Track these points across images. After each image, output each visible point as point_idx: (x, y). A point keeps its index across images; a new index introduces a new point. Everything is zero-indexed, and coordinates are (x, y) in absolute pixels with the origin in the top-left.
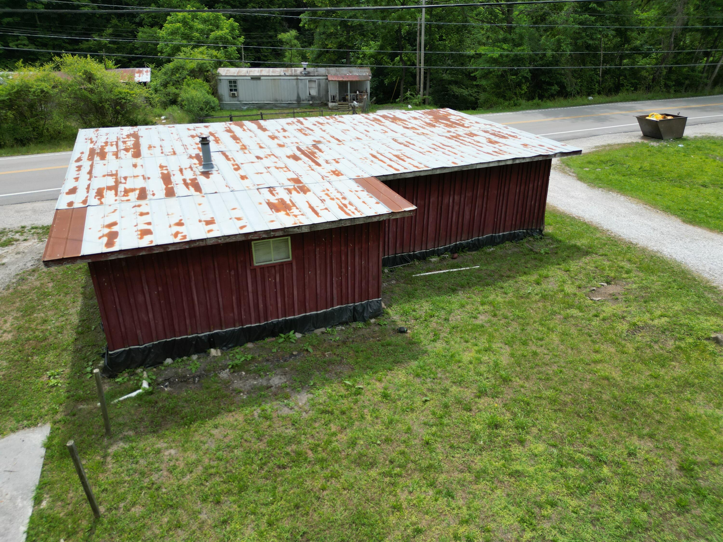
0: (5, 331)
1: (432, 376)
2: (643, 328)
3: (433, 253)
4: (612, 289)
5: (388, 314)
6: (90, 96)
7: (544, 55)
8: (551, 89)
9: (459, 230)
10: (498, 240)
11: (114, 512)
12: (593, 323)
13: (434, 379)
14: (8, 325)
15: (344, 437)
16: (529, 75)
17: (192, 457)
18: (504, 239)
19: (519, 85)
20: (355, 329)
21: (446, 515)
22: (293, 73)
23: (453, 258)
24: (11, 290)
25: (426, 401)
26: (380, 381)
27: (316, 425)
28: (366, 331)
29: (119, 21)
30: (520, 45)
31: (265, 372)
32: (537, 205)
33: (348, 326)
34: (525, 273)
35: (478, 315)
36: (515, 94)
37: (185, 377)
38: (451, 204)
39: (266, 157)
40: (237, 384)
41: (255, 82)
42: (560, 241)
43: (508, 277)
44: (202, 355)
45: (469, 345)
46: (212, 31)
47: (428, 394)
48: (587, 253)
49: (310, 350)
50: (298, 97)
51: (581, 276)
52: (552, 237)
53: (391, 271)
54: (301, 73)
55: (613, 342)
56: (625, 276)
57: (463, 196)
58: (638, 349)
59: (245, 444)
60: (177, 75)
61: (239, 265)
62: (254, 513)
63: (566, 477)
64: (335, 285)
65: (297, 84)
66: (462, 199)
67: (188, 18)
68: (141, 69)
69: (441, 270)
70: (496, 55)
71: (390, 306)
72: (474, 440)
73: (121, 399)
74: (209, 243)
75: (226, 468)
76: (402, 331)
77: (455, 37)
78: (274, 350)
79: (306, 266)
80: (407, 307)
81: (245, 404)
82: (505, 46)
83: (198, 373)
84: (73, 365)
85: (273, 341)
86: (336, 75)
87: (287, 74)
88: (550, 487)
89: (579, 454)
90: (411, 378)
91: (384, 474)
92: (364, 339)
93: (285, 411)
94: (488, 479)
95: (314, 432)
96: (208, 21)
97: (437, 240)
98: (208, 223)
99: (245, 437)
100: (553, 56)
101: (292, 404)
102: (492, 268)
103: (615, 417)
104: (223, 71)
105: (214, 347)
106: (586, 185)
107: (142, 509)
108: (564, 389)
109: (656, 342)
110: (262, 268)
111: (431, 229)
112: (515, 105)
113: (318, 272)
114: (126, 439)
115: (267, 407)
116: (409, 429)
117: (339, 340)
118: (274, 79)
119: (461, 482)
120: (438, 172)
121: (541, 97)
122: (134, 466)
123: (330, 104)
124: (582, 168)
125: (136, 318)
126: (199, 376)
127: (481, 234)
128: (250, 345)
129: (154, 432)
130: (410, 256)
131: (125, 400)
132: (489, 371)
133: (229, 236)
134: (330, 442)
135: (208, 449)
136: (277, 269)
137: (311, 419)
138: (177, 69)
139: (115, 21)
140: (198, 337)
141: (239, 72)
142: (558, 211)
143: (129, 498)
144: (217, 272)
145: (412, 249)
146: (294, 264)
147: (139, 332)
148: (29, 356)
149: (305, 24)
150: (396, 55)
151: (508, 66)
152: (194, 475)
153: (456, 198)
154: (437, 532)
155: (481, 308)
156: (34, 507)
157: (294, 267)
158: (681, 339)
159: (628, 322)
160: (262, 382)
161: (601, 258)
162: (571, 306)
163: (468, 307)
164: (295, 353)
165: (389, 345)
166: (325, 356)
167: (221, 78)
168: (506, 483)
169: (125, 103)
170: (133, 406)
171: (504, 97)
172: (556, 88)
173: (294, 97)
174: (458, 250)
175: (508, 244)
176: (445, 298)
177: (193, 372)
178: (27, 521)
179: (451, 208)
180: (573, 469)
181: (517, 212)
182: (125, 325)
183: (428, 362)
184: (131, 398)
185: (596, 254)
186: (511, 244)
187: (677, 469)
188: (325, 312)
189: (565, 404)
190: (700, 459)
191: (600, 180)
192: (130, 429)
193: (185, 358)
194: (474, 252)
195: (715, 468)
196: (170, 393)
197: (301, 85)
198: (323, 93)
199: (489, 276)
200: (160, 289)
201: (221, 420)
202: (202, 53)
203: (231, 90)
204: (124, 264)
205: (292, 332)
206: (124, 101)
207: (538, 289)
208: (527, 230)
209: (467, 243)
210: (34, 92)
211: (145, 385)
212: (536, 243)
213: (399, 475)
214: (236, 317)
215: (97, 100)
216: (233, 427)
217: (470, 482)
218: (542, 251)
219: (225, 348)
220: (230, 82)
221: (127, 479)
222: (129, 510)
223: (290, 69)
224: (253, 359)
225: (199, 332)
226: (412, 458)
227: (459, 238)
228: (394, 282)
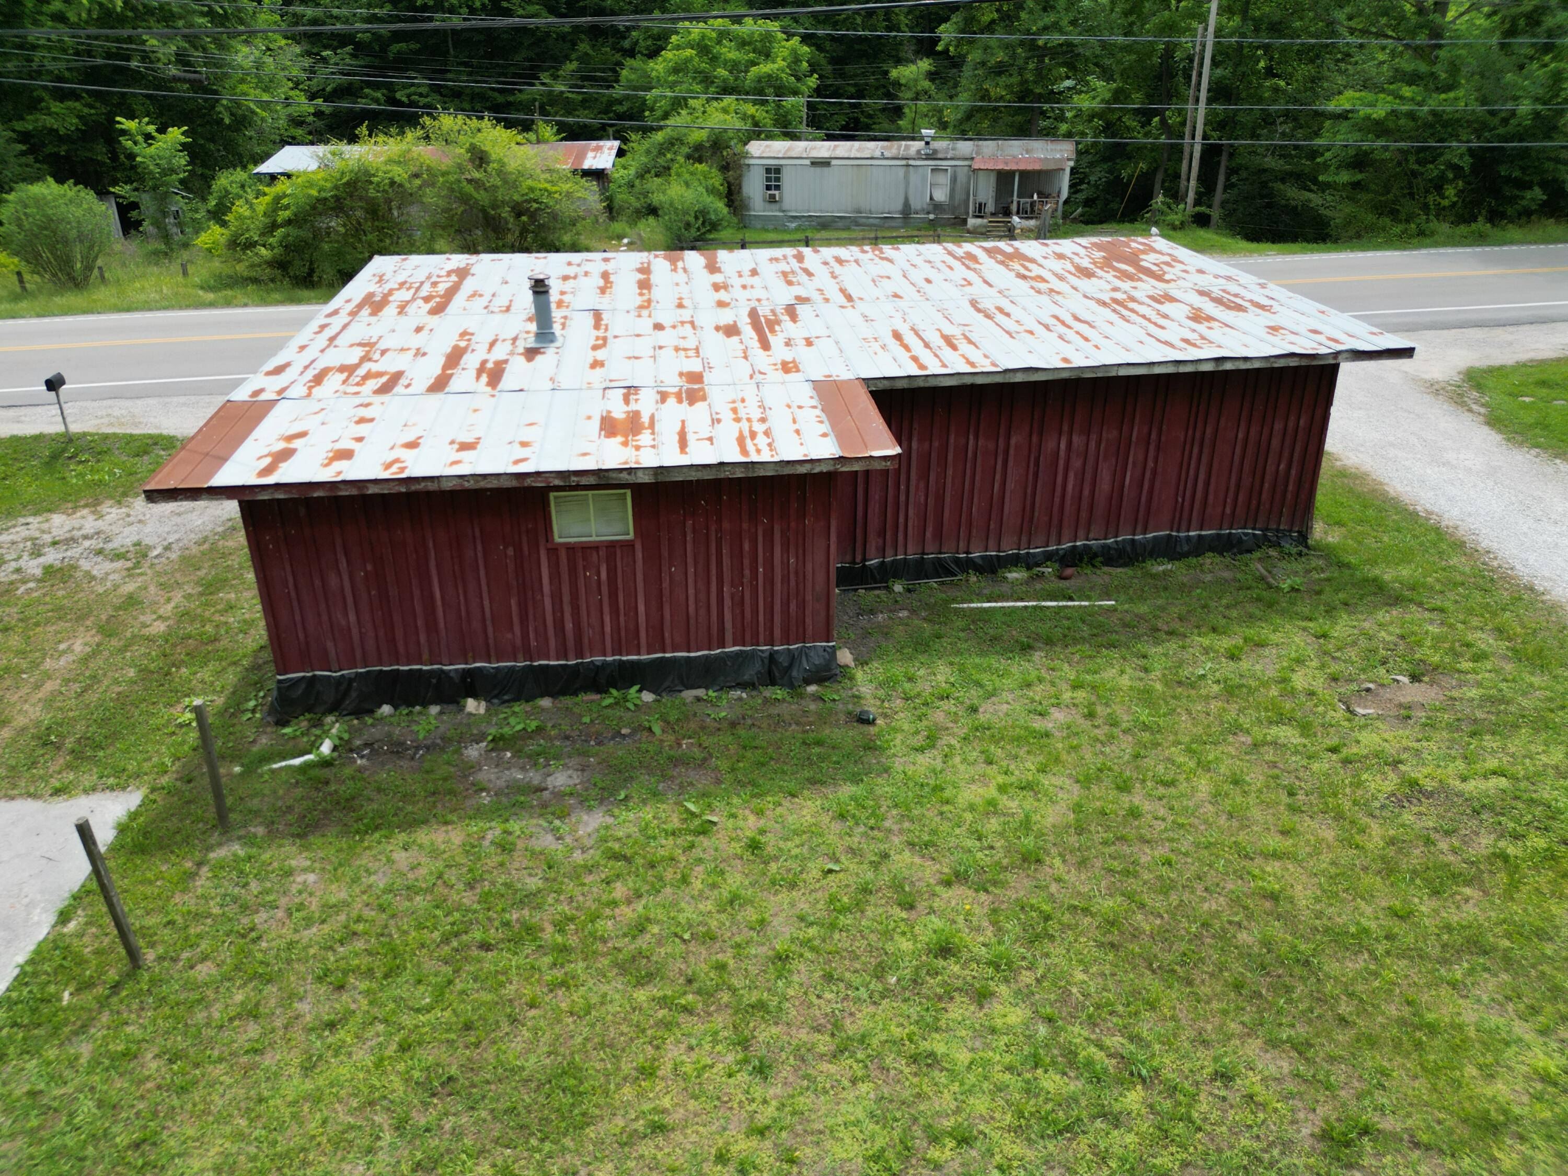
0: (160, 617)
1: (872, 822)
2: (1429, 795)
3: (1015, 561)
4: (1413, 693)
5: (852, 678)
6: (475, 195)
7: (1513, 113)
8: (1523, 198)
9: (1084, 515)
10: (1186, 548)
11: (166, 964)
12: (1315, 766)
13: (872, 828)
14: (170, 607)
15: (628, 913)
16: (1466, 163)
17: (337, 893)
18: (1199, 548)
19: (1438, 186)
20: (766, 701)
21: (731, 1108)
22: (902, 153)
23: (1062, 578)
24: (206, 546)
25: (830, 871)
26: (759, 813)
27: (588, 879)
28: (789, 708)
29: (593, 46)
30: (1449, 88)
31: (547, 760)
32: (1293, 472)
33: (754, 693)
34: (1214, 630)
35: (1053, 710)
36: (1426, 208)
37: (402, 744)
38: (1062, 453)
39: (674, 327)
40: (487, 774)
41: (818, 170)
42: (1348, 566)
43: (1171, 633)
44: (452, 707)
45: (991, 770)
46: (754, 64)
47: (843, 859)
48: (1396, 600)
49: (657, 729)
50: (907, 204)
51: (1353, 653)
52: (1329, 554)
53: (909, 591)
54: (918, 152)
55: (1339, 816)
56: (1466, 665)
57: (1094, 437)
58: (1392, 842)
59: (440, 890)
60: (669, 156)
61: (524, 539)
62: (386, 1021)
63: (1029, 1090)
64: (728, 603)
65: (906, 177)
66: (1092, 445)
67: (710, 39)
68: (601, 143)
69: (1022, 600)
70: (1379, 112)
71: (862, 662)
72: (880, 972)
73: (275, 766)
74: (447, 486)
75: (386, 927)
76: (864, 720)
77: (1304, 70)
78: (586, 720)
79: (665, 553)
80: (898, 670)
81: (479, 813)
82: (1407, 91)
83: (429, 742)
84: (234, 693)
85: (592, 701)
86: (994, 158)
87: (887, 154)
88: (980, 1104)
89: (1092, 1049)
90: (825, 819)
91: (663, 1002)
92: (779, 722)
93: (547, 842)
94: (860, 1056)
95: (577, 891)
96: (749, 44)
97: (1026, 529)
98: (465, 447)
99: (446, 877)
100: (1537, 115)
101: (565, 828)
102: (1143, 609)
103: (1238, 987)
104: (757, 148)
105: (475, 696)
106: (1500, 438)
107: (214, 971)
108: (1156, 902)
109: (1447, 833)
110: (571, 549)
111: (1011, 506)
112: (1421, 233)
113: (691, 570)
114: (249, 840)
115: (515, 826)
116: (762, 922)
117: (725, 718)
118: (858, 164)
119: (803, 1051)
120: (1019, 378)
121: (1495, 217)
122: (236, 890)
123: (972, 222)
124: (1514, 395)
125: (325, 617)
126: (428, 748)
127: (1139, 529)
128: (546, 702)
129: (298, 836)
130: (957, 561)
131: (281, 768)
132: (1001, 834)
133: (485, 476)
134: (595, 917)
135: (370, 886)
136: (602, 553)
137: (585, 866)
138: (671, 143)
139: (584, 47)
140: (442, 671)
141: (789, 150)
142: (1385, 494)
143: (204, 945)
144: (479, 547)
145: (962, 545)
146: (638, 547)
147: (330, 645)
148: (174, 665)
149: (948, 45)
150: (1156, 112)
151: (1411, 139)
152: (326, 928)
153: (1076, 439)
154: (694, 1138)
155: (1067, 696)
156: (54, 926)
157: (639, 555)
158: (1517, 837)
159: (1402, 776)
160: (534, 776)
161: (1427, 615)
162: (1281, 719)
163: (1039, 688)
164: (624, 731)
165: (819, 743)
166: (680, 745)
167: (752, 162)
168: (893, 1072)
169: (537, 209)
170: (287, 782)
171: (1394, 214)
172: (1538, 194)
173: (896, 205)
174: (1081, 560)
175: (1209, 560)
176: (993, 661)
177: (421, 737)
178: (32, 947)
179: (1061, 463)
180: (1058, 1077)
181: (1238, 487)
182: (304, 629)
183: (878, 791)
184: (290, 766)
185: (1420, 604)
186: (1218, 559)
187: (1312, 1135)
188: (707, 657)
189: (1136, 935)
190: (1388, 1124)
191: (1546, 427)
192: (261, 824)
193: (418, 708)
194: (1119, 570)
195: (1416, 1155)
196: (360, 770)
197: (914, 177)
198: (960, 196)
199: (1126, 625)
200: (369, 567)
201: (423, 836)
202: (725, 111)
203: (768, 188)
204: (302, 511)
205: (637, 687)
206: (535, 205)
207: (1228, 669)
208: (1265, 529)
209: (1104, 546)
210: (378, 184)
211: (326, 748)
212: (1283, 564)
213: (687, 1010)
214: (518, 642)
215: (486, 203)
216: (435, 853)
217: (822, 1056)
218: (1285, 586)
219: (496, 701)
220: (768, 170)
221: (216, 911)
222: (192, 967)
223: (895, 144)
224: (540, 730)
225: (445, 661)
226: (735, 981)
227: (1081, 533)
228: (904, 614)
